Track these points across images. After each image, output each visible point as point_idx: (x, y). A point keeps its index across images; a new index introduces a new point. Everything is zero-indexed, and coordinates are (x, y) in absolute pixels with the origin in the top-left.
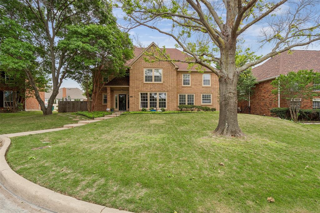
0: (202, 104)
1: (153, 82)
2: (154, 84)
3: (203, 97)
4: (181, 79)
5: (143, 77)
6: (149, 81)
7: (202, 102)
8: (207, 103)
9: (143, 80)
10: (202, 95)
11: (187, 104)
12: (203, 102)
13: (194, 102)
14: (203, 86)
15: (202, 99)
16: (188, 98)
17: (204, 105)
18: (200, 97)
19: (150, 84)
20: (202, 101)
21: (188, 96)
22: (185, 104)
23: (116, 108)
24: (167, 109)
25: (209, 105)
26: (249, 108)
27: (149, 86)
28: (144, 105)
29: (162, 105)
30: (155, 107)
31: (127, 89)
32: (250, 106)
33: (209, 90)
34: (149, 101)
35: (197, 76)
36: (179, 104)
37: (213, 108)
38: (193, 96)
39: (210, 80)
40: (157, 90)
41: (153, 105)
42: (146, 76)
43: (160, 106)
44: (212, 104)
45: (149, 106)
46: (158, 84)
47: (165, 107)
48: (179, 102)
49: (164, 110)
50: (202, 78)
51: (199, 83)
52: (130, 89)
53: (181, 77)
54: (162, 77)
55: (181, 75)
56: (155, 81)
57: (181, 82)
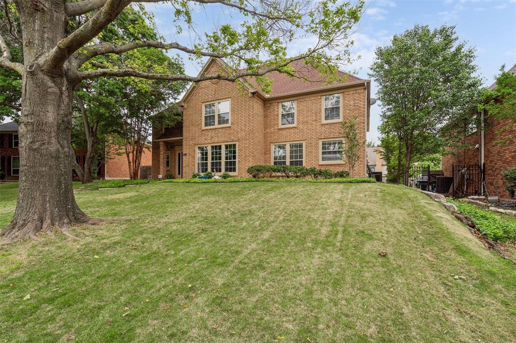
0: (321, 162)
1: (217, 126)
2: (216, 129)
3: (324, 148)
4: (278, 114)
5: (201, 119)
6: (210, 125)
7: (321, 159)
8: (333, 159)
9: (201, 124)
10: (321, 146)
11: (288, 164)
12: (323, 159)
13: (304, 160)
14: (324, 121)
15: (321, 151)
16: (291, 152)
17: (324, 165)
18: (317, 148)
19: (210, 129)
20: (321, 156)
21: (292, 146)
22: (284, 163)
23: (179, 174)
24: (237, 174)
25: (336, 165)
26: (482, 168)
27: (210, 134)
28: (204, 167)
29: (231, 167)
30: (220, 171)
31: (180, 143)
32: (484, 164)
33: (337, 130)
34: (209, 161)
35: (309, 102)
36: (272, 164)
37: (342, 172)
38: (301, 146)
39: (341, 105)
40: (222, 140)
41: (216, 167)
42: (206, 117)
43: (227, 170)
44: (344, 163)
45: (209, 170)
46: (223, 128)
47: (234, 170)
48: (273, 161)
49: (225, 177)
50: (320, 105)
51: (314, 118)
52: (184, 142)
53: (278, 108)
54: (230, 114)
55: (278, 105)
56: (219, 123)
57: (278, 119)
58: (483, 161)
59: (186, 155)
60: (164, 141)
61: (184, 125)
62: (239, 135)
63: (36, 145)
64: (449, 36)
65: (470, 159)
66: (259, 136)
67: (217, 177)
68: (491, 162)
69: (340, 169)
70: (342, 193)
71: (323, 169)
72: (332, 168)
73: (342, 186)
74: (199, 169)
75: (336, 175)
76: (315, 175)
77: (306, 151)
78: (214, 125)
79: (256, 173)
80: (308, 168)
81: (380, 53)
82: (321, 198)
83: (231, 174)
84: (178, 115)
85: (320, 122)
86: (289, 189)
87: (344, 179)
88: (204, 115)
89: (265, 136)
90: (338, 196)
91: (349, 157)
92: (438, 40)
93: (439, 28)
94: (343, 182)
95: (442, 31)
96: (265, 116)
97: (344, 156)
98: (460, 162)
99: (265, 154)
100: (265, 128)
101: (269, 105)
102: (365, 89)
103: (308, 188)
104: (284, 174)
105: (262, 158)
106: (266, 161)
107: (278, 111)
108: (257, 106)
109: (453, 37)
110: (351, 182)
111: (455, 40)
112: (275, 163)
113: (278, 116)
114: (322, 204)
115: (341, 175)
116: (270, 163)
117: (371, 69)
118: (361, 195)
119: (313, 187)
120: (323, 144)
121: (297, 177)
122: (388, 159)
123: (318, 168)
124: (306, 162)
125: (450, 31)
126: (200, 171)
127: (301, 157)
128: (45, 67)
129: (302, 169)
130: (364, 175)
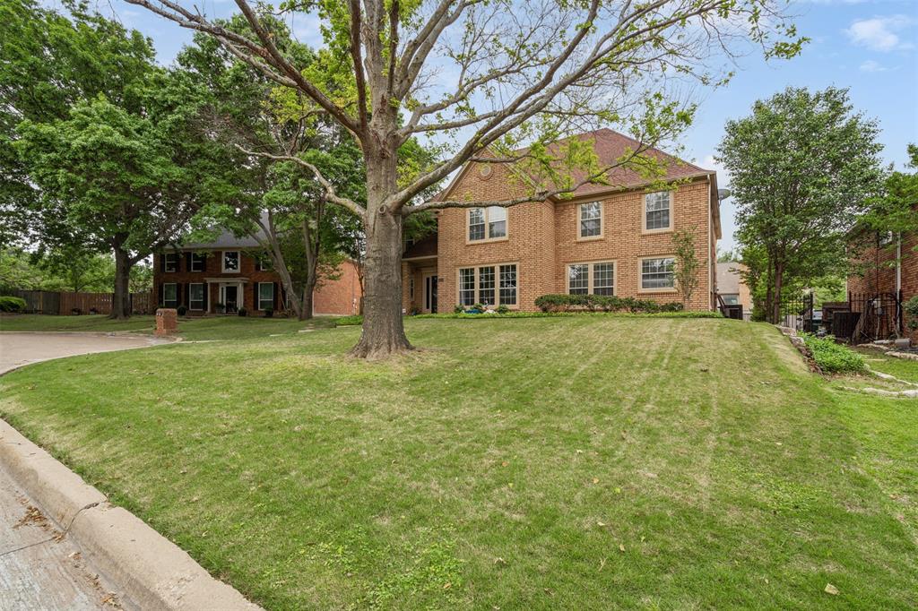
0: (642, 290)
1: (487, 239)
2: (488, 243)
3: (645, 269)
4: (575, 221)
5: (464, 231)
6: (477, 238)
7: (640, 285)
8: (660, 286)
9: (464, 237)
10: (640, 267)
11: (591, 292)
12: (645, 285)
13: (615, 286)
14: (645, 231)
15: (640, 273)
16: (596, 275)
17: (646, 294)
18: (635, 270)
19: (479, 244)
20: (640, 281)
21: (596, 267)
22: (586, 291)
23: (428, 307)
24: (518, 308)
25: (664, 293)
26: (898, 298)
27: (477, 250)
28: (468, 298)
29: (508, 297)
30: (492, 302)
31: (434, 263)
32: (901, 292)
33: (666, 243)
34: (477, 289)
35: (622, 204)
36: (568, 293)
37: (674, 304)
38: (611, 266)
39: (671, 208)
40: (495, 260)
41: (487, 297)
42: (471, 228)
43: (502, 301)
44: (676, 291)
45: (477, 301)
46: (496, 242)
47: (514, 303)
48: (568, 288)
49: (502, 311)
50: (640, 208)
51: (630, 226)
52: (440, 262)
53: (576, 213)
54: (507, 224)
55: (575, 208)
56: (491, 235)
57: (576, 228)
58: (899, 288)
59: (442, 280)
60: (409, 262)
61: (440, 238)
62: (521, 253)
63: (384, 278)
64: (838, 103)
65: (884, 284)
66: (549, 253)
67: (491, 312)
68: (909, 288)
69: (671, 300)
70: (671, 327)
71: (644, 299)
72: (657, 299)
73: (671, 320)
74: (461, 301)
75: (664, 309)
76: (633, 308)
77: (619, 274)
78: (483, 237)
79: (547, 305)
80: (623, 297)
81: (733, 129)
82: (645, 332)
83: (510, 307)
84: (430, 223)
85: (640, 232)
86: (602, 324)
87: (676, 314)
88: (468, 224)
89: (557, 253)
90: (665, 330)
91: (683, 283)
92: (821, 109)
93: (823, 91)
94: (674, 317)
95: (827, 95)
96: (557, 224)
97: (676, 281)
98: (871, 288)
99: (556, 278)
100: (557, 242)
101: (562, 208)
102: (708, 183)
103: (626, 323)
104: (585, 307)
105: (553, 285)
106: (557, 289)
107: (575, 217)
108: (546, 211)
109: (846, 105)
110: (685, 317)
111: (849, 108)
112: (571, 291)
113: (575, 224)
114: (646, 337)
115: (671, 308)
116: (564, 292)
117: (719, 150)
118: (694, 329)
119: (633, 322)
120: (644, 264)
121: (607, 311)
122: (752, 283)
123: (637, 299)
124: (619, 289)
125: (840, 96)
126: (463, 303)
127: (611, 282)
128: (392, 209)
129: (615, 299)
130: (707, 308)
